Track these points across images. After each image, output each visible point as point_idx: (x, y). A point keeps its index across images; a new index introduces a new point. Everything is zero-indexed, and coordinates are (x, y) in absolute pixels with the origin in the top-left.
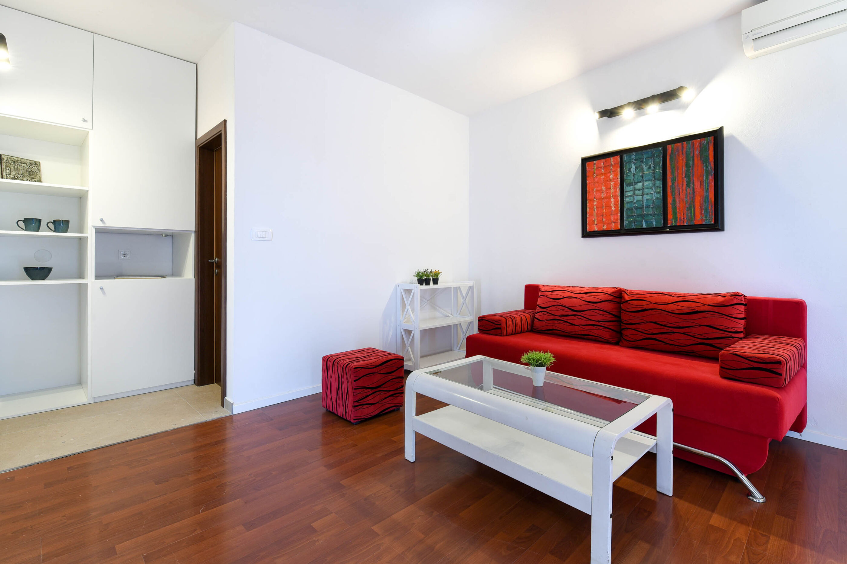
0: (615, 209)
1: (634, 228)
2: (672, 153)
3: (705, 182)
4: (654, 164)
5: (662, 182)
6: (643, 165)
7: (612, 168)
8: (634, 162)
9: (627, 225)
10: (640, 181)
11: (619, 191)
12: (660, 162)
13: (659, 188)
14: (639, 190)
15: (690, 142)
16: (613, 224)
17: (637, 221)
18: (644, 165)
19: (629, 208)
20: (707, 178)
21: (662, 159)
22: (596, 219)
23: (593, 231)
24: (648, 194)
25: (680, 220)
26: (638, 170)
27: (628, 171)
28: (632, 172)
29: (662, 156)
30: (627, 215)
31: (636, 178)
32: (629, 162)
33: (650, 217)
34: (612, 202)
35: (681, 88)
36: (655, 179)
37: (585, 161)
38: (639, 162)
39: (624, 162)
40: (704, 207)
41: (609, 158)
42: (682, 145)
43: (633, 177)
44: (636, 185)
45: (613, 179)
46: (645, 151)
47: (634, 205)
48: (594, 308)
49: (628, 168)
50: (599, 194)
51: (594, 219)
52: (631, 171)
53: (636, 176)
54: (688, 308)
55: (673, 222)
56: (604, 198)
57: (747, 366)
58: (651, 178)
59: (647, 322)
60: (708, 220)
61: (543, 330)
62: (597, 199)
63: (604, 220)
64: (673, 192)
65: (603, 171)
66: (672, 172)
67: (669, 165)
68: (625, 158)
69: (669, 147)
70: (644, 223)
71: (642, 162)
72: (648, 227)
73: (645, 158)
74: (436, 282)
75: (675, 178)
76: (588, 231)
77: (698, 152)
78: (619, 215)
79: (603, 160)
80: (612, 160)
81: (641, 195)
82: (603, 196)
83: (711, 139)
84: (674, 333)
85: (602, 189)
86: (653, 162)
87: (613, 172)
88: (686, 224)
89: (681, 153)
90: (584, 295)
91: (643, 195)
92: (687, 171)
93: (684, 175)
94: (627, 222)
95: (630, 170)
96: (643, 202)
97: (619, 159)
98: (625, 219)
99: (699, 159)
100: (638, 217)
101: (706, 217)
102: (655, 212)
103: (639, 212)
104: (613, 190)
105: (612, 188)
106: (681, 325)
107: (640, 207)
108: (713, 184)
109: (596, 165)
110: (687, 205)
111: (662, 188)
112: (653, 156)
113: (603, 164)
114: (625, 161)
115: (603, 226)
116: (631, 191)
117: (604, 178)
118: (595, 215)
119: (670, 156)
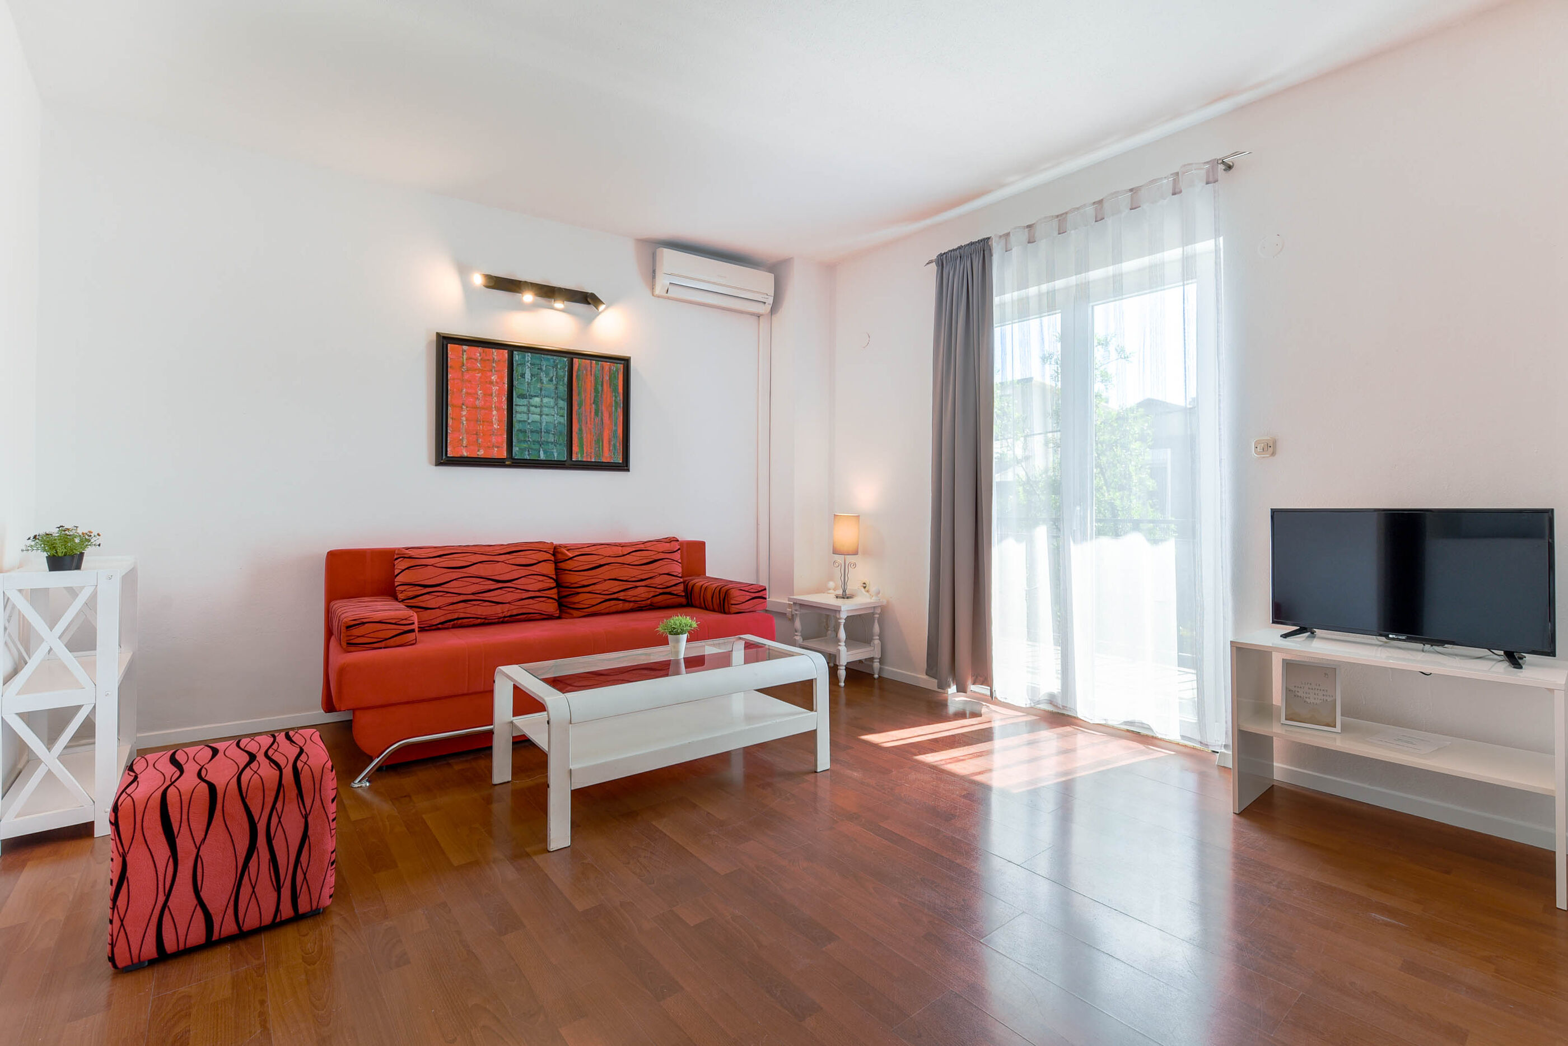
0: (499, 427)
1: (528, 458)
2: (579, 370)
3: (614, 413)
4: (556, 378)
5: (566, 403)
7: (494, 365)
8: (529, 367)
9: (517, 453)
10: (537, 395)
11: (506, 402)
12: (564, 377)
13: (563, 409)
14: (536, 407)
15: (600, 362)
16: (496, 449)
17: (531, 449)
18: (543, 375)
19: (520, 428)
20: (615, 410)
21: (566, 373)
22: (465, 437)
23: (461, 456)
24: (547, 415)
25: (587, 455)
26: (535, 379)
27: (521, 376)
28: (527, 380)
29: (566, 369)
30: (518, 439)
31: (532, 389)
32: (523, 364)
33: (551, 446)
34: (494, 416)
36: (556, 397)
37: (445, 341)
38: (537, 368)
39: (514, 363)
40: (613, 443)
41: (491, 349)
42: (591, 363)
43: (528, 387)
44: (531, 399)
45: (496, 382)
46: (546, 356)
47: (529, 427)
49: (520, 372)
50: (471, 400)
51: (461, 437)
52: (525, 378)
53: (531, 387)
55: (579, 456)
56: (482, 408)
58: (553, 395)
60: (616, 458)
62: (467, 407)
63: (480, 441)
64: (579, 418)
65: (479, 365)
66: (579, 393)
67: (576, 384)
68: (517, 356)
69: (576, 360)
70: (542, 453)
71: (541, 369)
72: (547, 459)
73: (545, 366)
75: (583, 402)
76: (449, 455)
77: (608, 379)
78: (506, 436)
79: (480, 349)
81: (539, 415)
82: (478, 403)
83: (620, 366)
85: (476, 393)
86: (555, 374)
87: (496, 371)
88: (593, 460)
89: (590, 373)
91: (541, 415)
92: (595, 397)
93: (592, 401)
94: (517, 449)
95: (523, 375)
96: (541, 424)
97: (507, 355)
98: (514, 443)
99: (608, 385)
100: (534, 444)
101: (614, 455)
102: (555, 441)
103: (536, 437)
104: (496, 398)
105: (494, 395)
107: (537, 430)
108: (621, 418)
109: (468, 354)
110: (595, 437)
111: (565, 411)
112: (555, 366)
113: (480, 356)
114: (517, 361)
115: (478, 451)
116: (524, 405)
117: (481, 377)
118: (463, 431)
119: (578, 372)
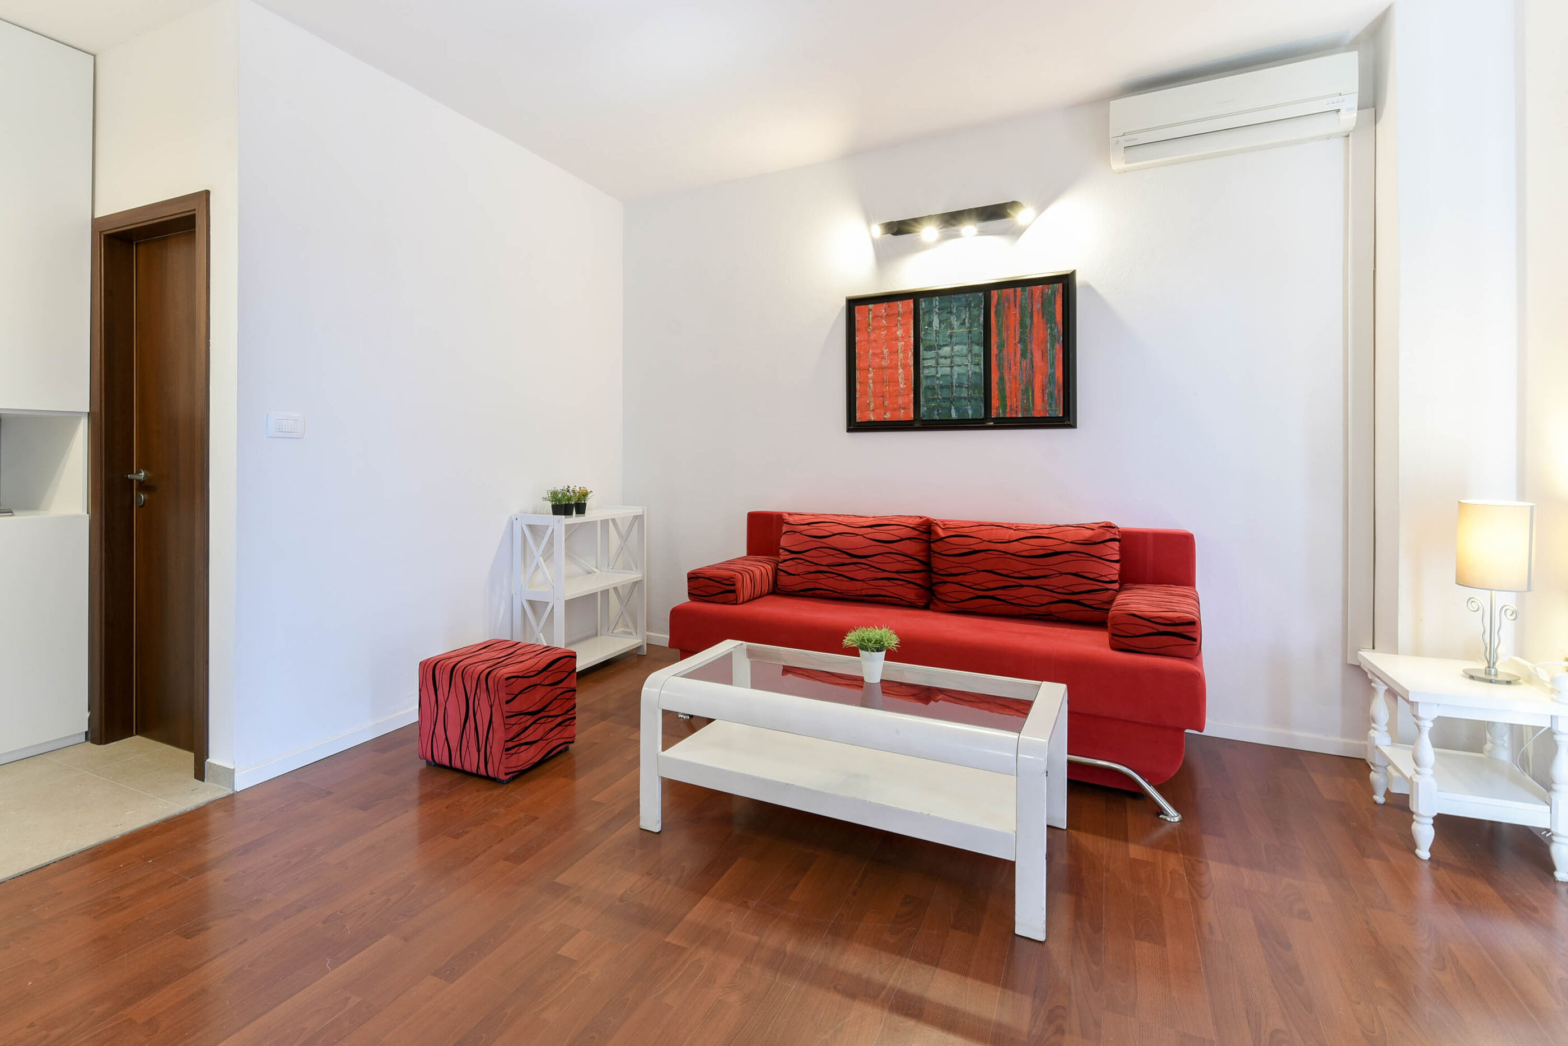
0: (905, 386)
1: (938, 419)
2: (998, 303)
3: (1049, 352)
4: (970, 318)
5: (982, 348)
6: (952, 317)
7: (899, 318)
8: (937, 313)
9: (925, 414)
10: (947, 343)
11: (912, 358)
12: (979, 316)
13: (978, 356)
14: (946, 358)
15: (1027, 288)
16: (903, 411)
17: (941, 407)
18: (953, 319)
19: (928, 385)
20: (1053, 346)
21: (983, 311)
22: (872, 401)
23: (866, 420)
24: (959, 366)
25: (1011, 410)
26: (944, 326)
27: (928, 326)
28: (935, 328)
29: (982, 306)
30: (926, 397)
31: (941, 338)
32: (930, 312)
33: (964, 402)
34: (900, 375)
35: (1013, 204)
36: (971, 342)
37: (853, 303)
38: (946, 312)
39: (921, 311)
40: (1047, 391)
41: (896, 302)
42: (1015, 292)
43: (936, 336)
44: (940, 349)
45: (902, 337)
46: (956, 296)
47: (937, 382)
48: (888, 550)
49: (927, 320)
50: (878, 360)
51: (868, 401)
52: (932, 327)
53: (941, 336)
54: (1043, 547)
55: (1001, 412)
56: (887, 368)
57: (1149, 631)
58: (966, 340)
59: (978, 571)
60: (1053, 412)
61: (796, 590)
62: (873, 369)
63: (886, 403)
64: (1000, 364)
65: (884, 322)
66: (999, 334)
67: (994, 322)
68: (923, 304)
69: (994, 293)
70: (953, 412)
71: (951, 312)
72: (960, 418)
73: (955, 307)
75: (1003, 343)
76: (857, 421)
77: (1039, 306)
78: (912, 396)
79: (885, 305)
80: (900, 306)
81: (949, 367)
82: (884, 363)
83: (1059, 286)
84: (1022, 586)
85: (882, 353)
86: (968, 315)
87: (902, 325)
88: (1020, 416)
89: (1012, 305)
90: (869, 530)
91: (952, 367)
92: (1022, 333)
93: (1018, 339)
94: (926, 409)
95: (930, 324)
96: (951, 377)
97: (912, 305)
98: (921, 403)
99: (1041, 315)
100: (944, 402)
101: (1050, 406)
102: (971, 395)
103: (946, 393)
104: (902, 355)
105: (900, 351)
106: (1032, 573)
107: (947, 385)
108: (1061, 355)
109: (873, 313)
110: (1022, 386)
111: (982, 358)
112: (968, 306)
113: (885, 312)
114: (923, 309)
115: (885, 414)
116: (931, 358)
117: (886, 335)
118: (870, 394)
119: (996, 307)
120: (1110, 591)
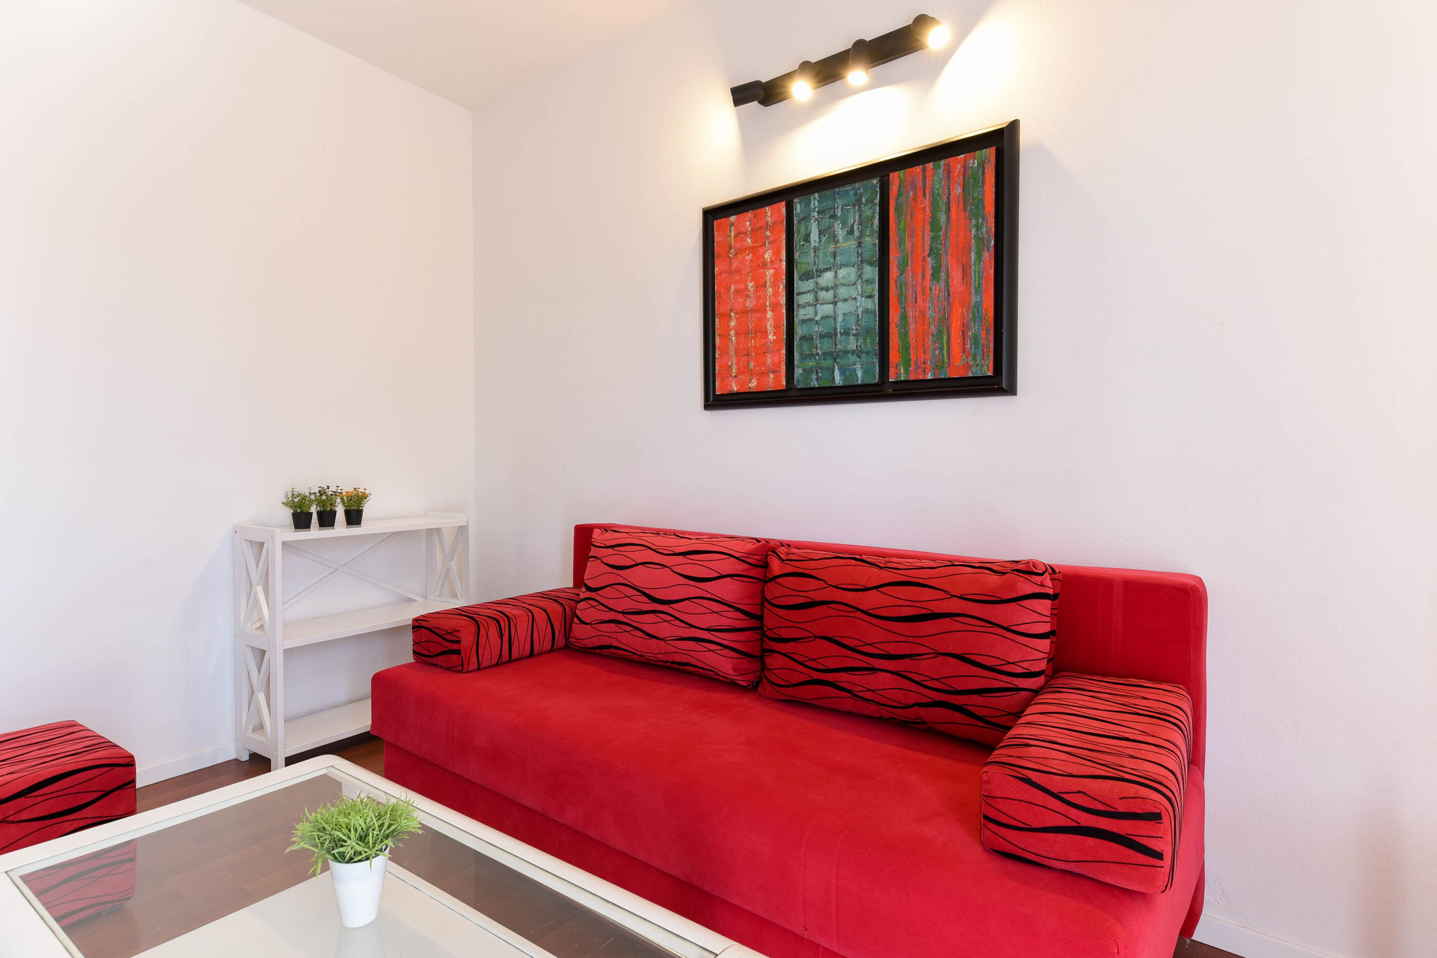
0: (775, 337)
1: (816, 386)
2: (899, 194)
3: (973, 267)
4: (860, 224)
5: (877, 268)
6: (836, 224)
7: (768, 233)
8: (816, 219)
9: (800, 378)
10: (829, 266)
11: (784, 293)
12: (873, 217)
13: (871, 283)
14: (827, 289)
15: (942, 163)
16: (772, 376)
17: (821, 368)
18: (838, 226)
19: (804, 334)
20: (979, 256)
21: (878, 208)
22: (734, 362)
23: (728, 392)
24: (845, 300)
25: (917, 367)
26: (825, 239)
27: (804, 240)
28: (813, 244)
29: (877, 201)
30: (801, 354)
31: (821, 259)
32: (806, 218)
33: (852, 358)
34: (768, 320)
35: (922, 20)
36: (861, 261)
37: (712, 215)
38: (828, 216)
39: (795, 219)
40: (970, 334)
41: (763, 209)
42: (924, 170)
43: (815, 256)
44: (819, 276)
45: (771, 262)
46: (841, 189)
47: (816, 328)
48: (699, 593)
49: (804, 233)
50: (741, 300)
51: (730, 363)
52: (810, 241)
53: (821, 253)
54: (918, 603)
55: (902, 371)
56: (754, 311)
58: (854, 259)
59: (816, 637)
60: (979, 367)
61: (591, 648)
62: (736, 314)
63: (752, 365)
64: (902, 293)
65: (749, 240)
66: (901, 242)
67: (894, 226)
68: (798, 208)
69: (894, 178)
70: (837, 373)
71: (834, 216)
72: (846, 384)
73: (840, 208)
74: (354, 517)
75: (906, 259)
76: (717, 393)
77: (959, 190)
78: (784, 352)
79: (750, 214)
80: (769, 214)
81: (832, 303)
82: (749, 304)
83: (989, 153)
84: (874, 670)
85: (746, 289)
86: (857, 218)
87: (771, 243)
88: (929, 377)
89: (920, 194)
90: (681, 559)
91: (835, 303)
92: (933, 239)
93: (927, 248)
94: (801, 371)
95: (807, 238)
96: (835, 319)
97: (784, 210)
98: (795, 362)
99: (961, 207)
100: (825, 359)
101: (975, 359)
102: (861, 347)
103: (828, 345)
104: (771, 289)
105: (768, 284)
106: (892, 649)
107: (829, 333)
108: (992, 272)
109: (736, 228)
110: (932, 327)
111: (877, 284)
112: (858, 202)
114: (798, 215)
115: (750, 381)
116: (809, 292)
117: (752, 260)
118: (732, 352)
119: (897, 199)
120: (1022, 692)
